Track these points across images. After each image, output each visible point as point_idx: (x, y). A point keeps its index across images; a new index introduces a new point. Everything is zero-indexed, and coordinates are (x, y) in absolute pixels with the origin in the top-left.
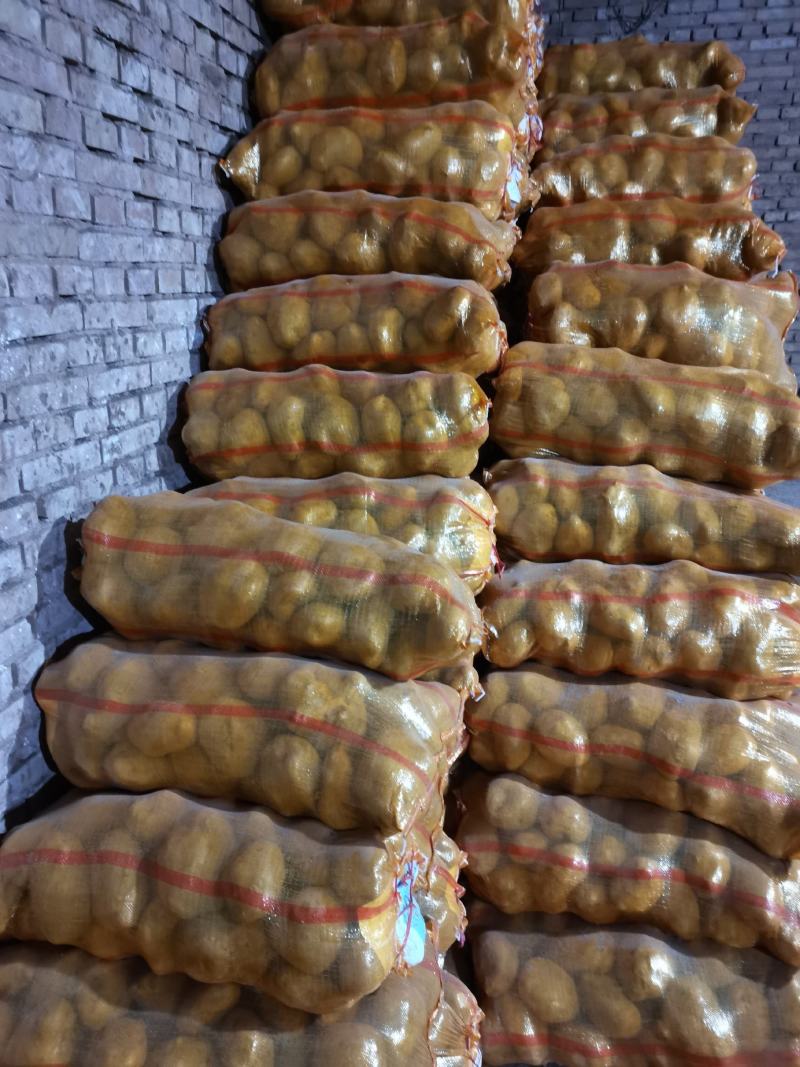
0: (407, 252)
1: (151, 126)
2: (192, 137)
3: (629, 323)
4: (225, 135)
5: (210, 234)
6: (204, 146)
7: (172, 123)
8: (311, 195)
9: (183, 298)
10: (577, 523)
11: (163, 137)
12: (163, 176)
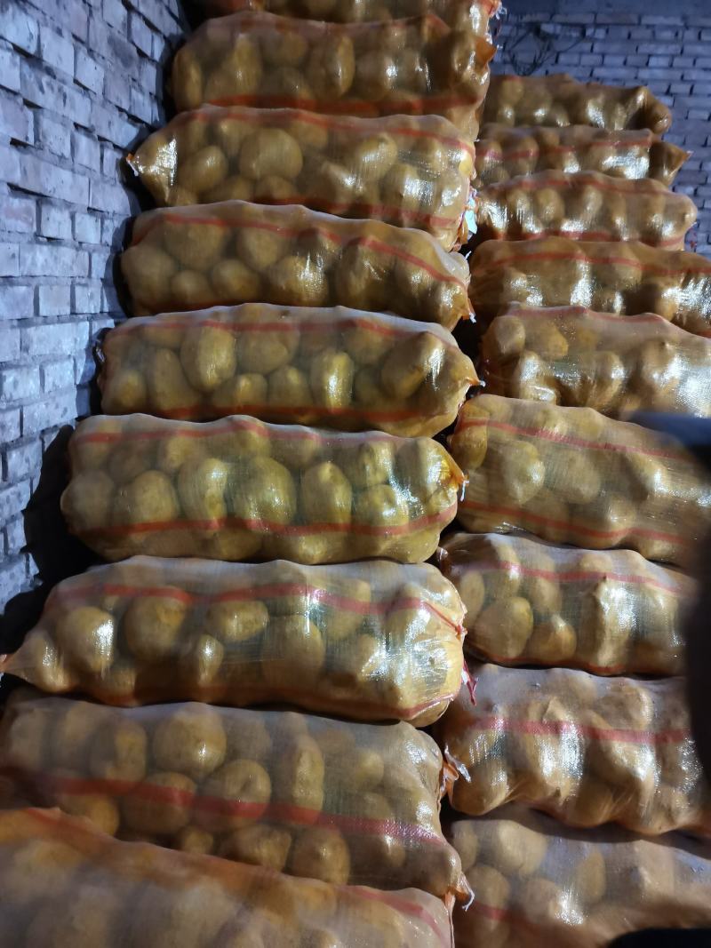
0: (358, 285)
1: (39, 100)
2: (93, 122)
3: (603, 381)
4: (134, 125)
5: (110, 244)
6: (108, 137)
7: (67, 101)
8: (241, 206)
9: (71, 320)
10: (561, 625)
11: (54, 116)
12: (53, 167)
